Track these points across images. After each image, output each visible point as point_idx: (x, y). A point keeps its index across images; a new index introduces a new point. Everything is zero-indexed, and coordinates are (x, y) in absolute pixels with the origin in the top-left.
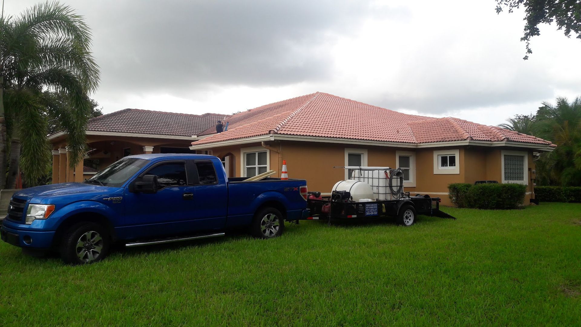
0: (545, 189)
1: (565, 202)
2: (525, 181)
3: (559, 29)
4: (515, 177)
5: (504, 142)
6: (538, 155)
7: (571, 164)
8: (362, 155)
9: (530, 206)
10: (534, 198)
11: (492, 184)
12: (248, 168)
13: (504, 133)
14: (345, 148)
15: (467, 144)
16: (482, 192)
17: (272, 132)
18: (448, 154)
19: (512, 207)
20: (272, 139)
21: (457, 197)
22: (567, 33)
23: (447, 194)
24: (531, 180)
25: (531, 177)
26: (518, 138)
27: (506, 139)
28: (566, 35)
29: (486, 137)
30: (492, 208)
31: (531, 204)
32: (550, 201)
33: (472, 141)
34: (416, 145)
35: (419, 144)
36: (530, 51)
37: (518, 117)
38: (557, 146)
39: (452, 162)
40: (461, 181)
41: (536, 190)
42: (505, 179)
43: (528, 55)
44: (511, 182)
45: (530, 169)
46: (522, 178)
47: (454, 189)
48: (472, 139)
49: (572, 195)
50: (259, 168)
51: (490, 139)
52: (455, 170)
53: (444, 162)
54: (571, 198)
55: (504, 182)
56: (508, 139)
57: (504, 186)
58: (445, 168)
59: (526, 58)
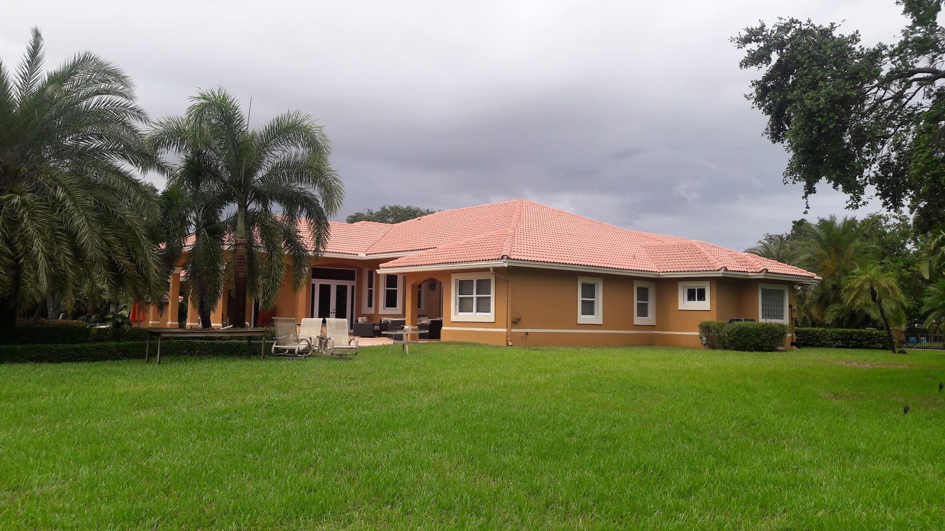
0: (808, 331)
1: (831, 347)
2: (786, 321)
3: (829, 182)
4: (774, 316)
5: (763, 274)
6: (799, 288)
7: (838, 300)
8: (596, 286)
9: (791, 350)
10: (795, 341)
11: (750, 323)
12: (460, 298)
13: (762, 262)
14: (579, 277)
15: (721, 275)
16: (739, 332)
17: (505, 257)
18: (696, 286)
19: (772, 349)
20: (506, 265)
21: (708, 337)
22: (835, 186)
23: (697, 334)
24: (792, 319)
25: (792, 316)
26: (777, 269)
27: (765, 271)
28: (834, 188)
29: (741, 266)
30: (750, 350)
31: (792, 348)
32: (812, 346)
33: (726, 272)
34: (657, 274)
35: (661, 274)
36: (808, 207)
37: (769, 237)
38: (821, 278)
39: (702, 297)
40: (712, 318)
41: (797, 333)
42: (763, 318)
43: (808, 210)
44: (769, 321)
45: (790, 306)
46: (781, 317)
47: (706, 328)
48: (726, 270)
49: (839, 339)
50: (478, 298)
51: (746, 271)
52: (705, 305)
53: (691, 296)
54: (838, 342)
55: (761, 320)
56: (767, 270)
57: (763, 325)
58: (692, 302)
59: (806, 213)
